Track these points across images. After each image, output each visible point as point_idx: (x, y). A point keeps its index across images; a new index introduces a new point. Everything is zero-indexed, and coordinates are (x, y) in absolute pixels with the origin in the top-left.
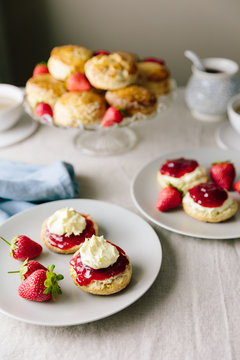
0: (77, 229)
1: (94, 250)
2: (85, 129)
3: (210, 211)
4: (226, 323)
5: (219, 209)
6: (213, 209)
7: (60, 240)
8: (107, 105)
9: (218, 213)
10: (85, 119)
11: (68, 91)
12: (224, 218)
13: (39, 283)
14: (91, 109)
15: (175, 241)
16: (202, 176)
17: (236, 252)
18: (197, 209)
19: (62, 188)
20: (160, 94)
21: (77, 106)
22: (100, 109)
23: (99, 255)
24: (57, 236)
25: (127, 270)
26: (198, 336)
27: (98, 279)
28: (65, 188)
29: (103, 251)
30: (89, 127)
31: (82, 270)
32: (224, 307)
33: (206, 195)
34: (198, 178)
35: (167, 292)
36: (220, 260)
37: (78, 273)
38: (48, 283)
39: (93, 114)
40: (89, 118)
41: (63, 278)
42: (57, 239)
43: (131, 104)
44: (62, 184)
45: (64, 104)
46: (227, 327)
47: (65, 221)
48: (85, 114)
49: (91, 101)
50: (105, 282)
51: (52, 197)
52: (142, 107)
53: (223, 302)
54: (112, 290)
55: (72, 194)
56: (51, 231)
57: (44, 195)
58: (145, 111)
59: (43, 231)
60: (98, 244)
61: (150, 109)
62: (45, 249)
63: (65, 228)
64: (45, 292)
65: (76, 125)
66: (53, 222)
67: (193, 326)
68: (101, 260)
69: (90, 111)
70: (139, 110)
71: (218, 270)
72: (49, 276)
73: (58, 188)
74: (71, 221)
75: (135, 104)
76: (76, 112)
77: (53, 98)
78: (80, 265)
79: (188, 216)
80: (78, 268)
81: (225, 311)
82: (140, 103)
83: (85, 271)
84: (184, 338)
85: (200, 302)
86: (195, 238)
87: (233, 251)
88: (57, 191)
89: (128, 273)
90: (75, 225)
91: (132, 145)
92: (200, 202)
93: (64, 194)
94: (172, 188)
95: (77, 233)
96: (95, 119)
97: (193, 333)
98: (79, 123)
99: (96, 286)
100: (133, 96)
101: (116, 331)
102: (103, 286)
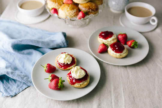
0: (69, 62)
1: (76, 72)
2: (71, 20)
3: (118, 54)
4: (123, 99)
5: (122, 54)
6: (119, 54)
7: (63, 65)
8: (79, 10)
9: (121, 55)
10: (71, 16)
11: (64, 3)
12: (123, 57)
13: (56, 84)
14: (73, 12)
15: (105, 65)
16: (115, 39)
17: (127, 70)
18: (113, 53)
19: (62, 44)
20: (99, 5)
21: (68, 11)
22: (77, 12)
23: (78, 74)
24: (61, 64)
25: (88, 78)
26: (113, 104)
27: (78, 83)
28: (63, 44)
29: (80, 72)
30: (72, 19)
31: (72, 79)
32: (123, 92)
33: (117, 48)
34: (113, 40)
35: (102, 86)
36: (121, 74)
37: (70, 80)
38: (59, 84)
39: (74, 14)
40: (72, 15)
41: (64, 81)
42: (61, 65)
43: (88, 10)
44: (62, 42)
45: (62, 10)
46: (124, 100)
47: (65, 58)
48: (71, 14)
49: (73, 9)
50: (80, 84)
51: (59, 47)
52: (93, 12)
53: (122, 91)
54: (83, 86)
55: (66, 46)
56: (59, 62)
57: (56, 46)
58: (94, 13)
59: (56, 61)
60: (78, 69)
61: (96, 12)
62: (57, 68)
63: (64, 61)
64: (59, 87)
65: (67, 18)
66: (60, 58)
67: (112, 100)
68: (79, 76)
69: (73, 13)
70: (92, 12)
71: (121, 78)
72: (60, 81)
73: (61, 43)
74: (67, 59)
75: (90, 10)
76: (67, 13)
77: (58, 6)
78: (71, 77)
79: (110, 55)
80: (70, 78)
81: (123, 94)
82: (92, 10)
83: (73, 79)
84: (108, 104)
85: (114, 91)
86: (112, 65)
87: (126, 70)
88: (60, 45)
89: (88, 80)
90: (68, 60)
91: (87, 23)
92: (114, 51)
93: (63, 46)
94: (104, 44)
95: (69, 63)
96: (74, 16)
97: (111, 103)
98: (69, 17)
99: (77, 85)
100: (89, 7)
101: (84, 101)
102: (79, 85)
